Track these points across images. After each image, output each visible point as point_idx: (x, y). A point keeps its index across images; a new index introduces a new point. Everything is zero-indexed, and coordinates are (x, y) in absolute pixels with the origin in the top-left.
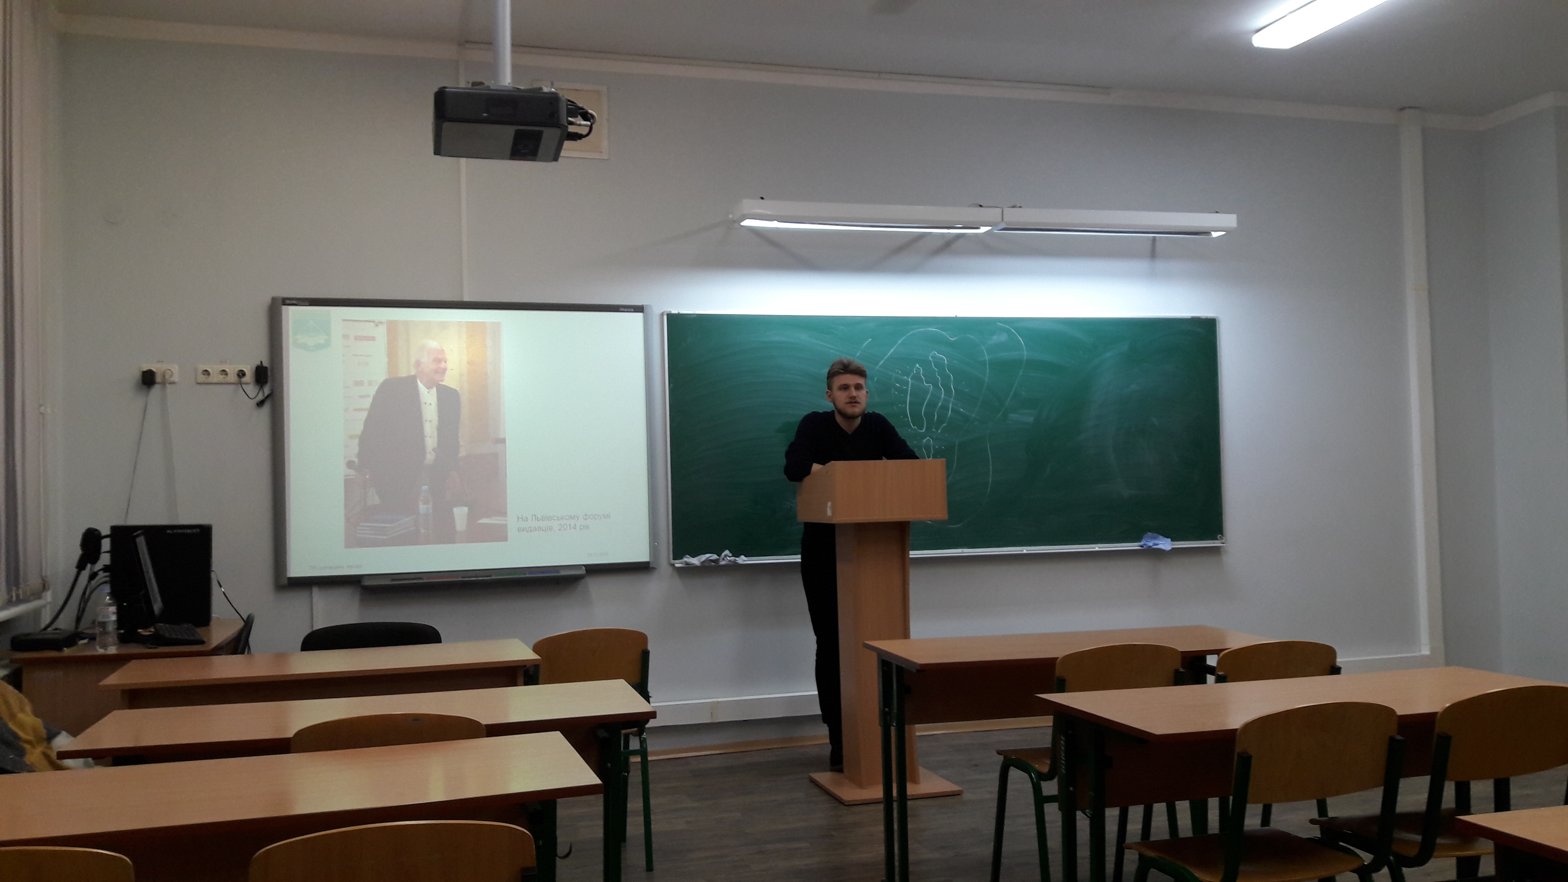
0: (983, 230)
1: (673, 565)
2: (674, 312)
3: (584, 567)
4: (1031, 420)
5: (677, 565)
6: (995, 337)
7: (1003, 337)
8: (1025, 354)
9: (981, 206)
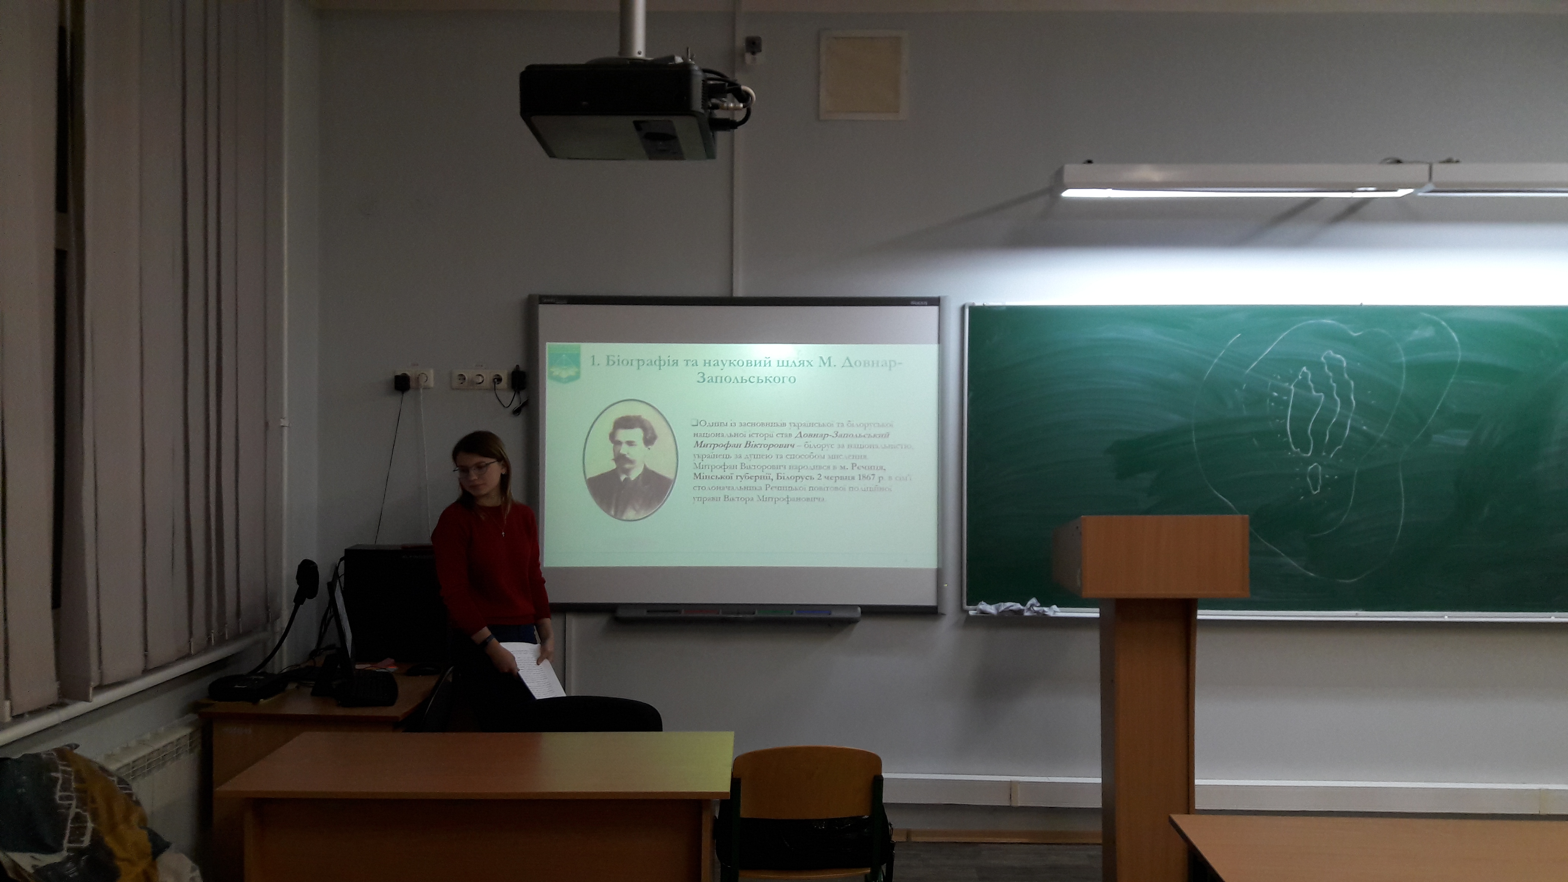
0: (1401, 193)
1: (967, 611)
2: (979, 303)
3: (859, 609)
4: (1464, 443)
5: (971, 613)
6: (1416, 332)
7: (1428, 332)
8: (1460, 355)
9: (1399, 162)
